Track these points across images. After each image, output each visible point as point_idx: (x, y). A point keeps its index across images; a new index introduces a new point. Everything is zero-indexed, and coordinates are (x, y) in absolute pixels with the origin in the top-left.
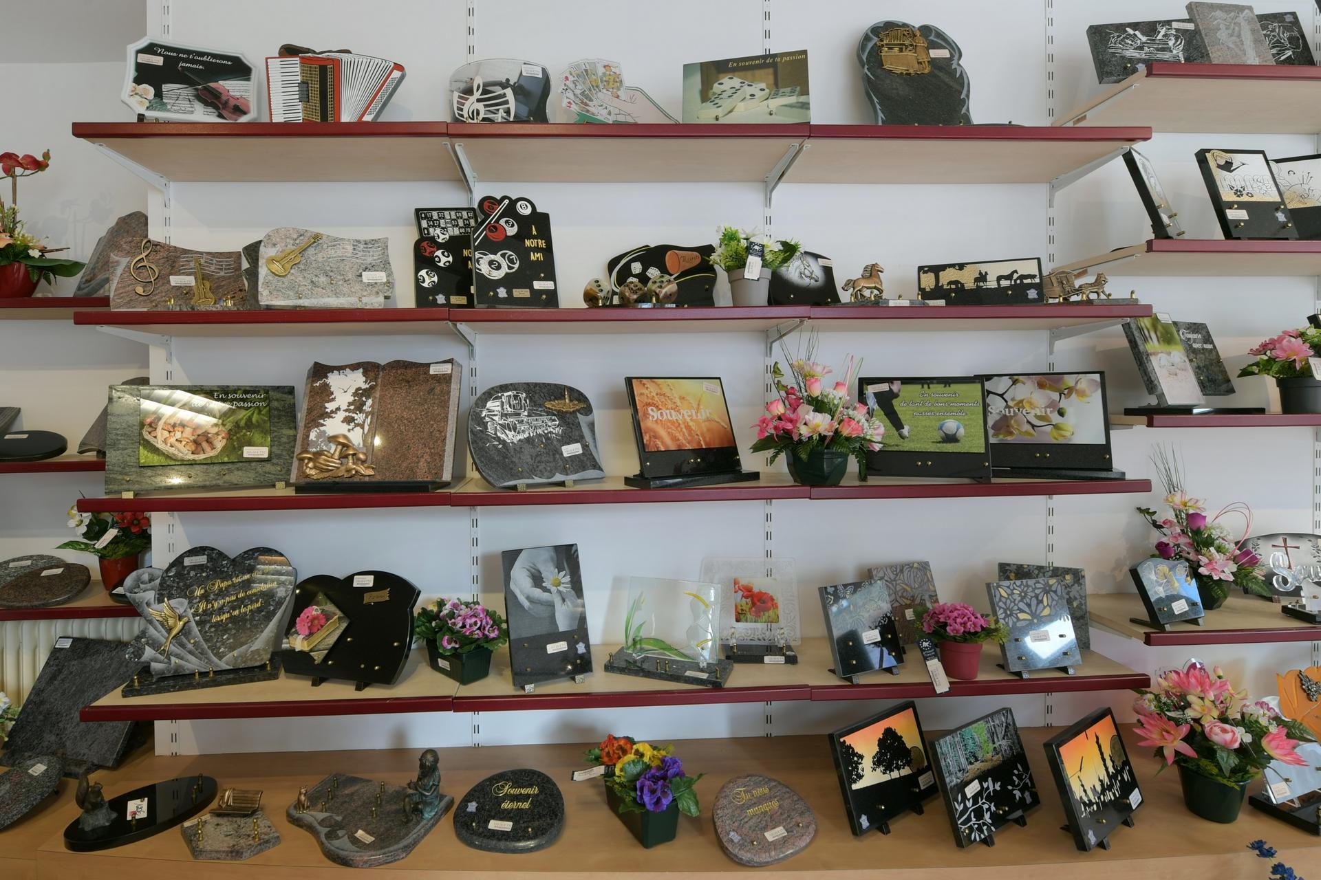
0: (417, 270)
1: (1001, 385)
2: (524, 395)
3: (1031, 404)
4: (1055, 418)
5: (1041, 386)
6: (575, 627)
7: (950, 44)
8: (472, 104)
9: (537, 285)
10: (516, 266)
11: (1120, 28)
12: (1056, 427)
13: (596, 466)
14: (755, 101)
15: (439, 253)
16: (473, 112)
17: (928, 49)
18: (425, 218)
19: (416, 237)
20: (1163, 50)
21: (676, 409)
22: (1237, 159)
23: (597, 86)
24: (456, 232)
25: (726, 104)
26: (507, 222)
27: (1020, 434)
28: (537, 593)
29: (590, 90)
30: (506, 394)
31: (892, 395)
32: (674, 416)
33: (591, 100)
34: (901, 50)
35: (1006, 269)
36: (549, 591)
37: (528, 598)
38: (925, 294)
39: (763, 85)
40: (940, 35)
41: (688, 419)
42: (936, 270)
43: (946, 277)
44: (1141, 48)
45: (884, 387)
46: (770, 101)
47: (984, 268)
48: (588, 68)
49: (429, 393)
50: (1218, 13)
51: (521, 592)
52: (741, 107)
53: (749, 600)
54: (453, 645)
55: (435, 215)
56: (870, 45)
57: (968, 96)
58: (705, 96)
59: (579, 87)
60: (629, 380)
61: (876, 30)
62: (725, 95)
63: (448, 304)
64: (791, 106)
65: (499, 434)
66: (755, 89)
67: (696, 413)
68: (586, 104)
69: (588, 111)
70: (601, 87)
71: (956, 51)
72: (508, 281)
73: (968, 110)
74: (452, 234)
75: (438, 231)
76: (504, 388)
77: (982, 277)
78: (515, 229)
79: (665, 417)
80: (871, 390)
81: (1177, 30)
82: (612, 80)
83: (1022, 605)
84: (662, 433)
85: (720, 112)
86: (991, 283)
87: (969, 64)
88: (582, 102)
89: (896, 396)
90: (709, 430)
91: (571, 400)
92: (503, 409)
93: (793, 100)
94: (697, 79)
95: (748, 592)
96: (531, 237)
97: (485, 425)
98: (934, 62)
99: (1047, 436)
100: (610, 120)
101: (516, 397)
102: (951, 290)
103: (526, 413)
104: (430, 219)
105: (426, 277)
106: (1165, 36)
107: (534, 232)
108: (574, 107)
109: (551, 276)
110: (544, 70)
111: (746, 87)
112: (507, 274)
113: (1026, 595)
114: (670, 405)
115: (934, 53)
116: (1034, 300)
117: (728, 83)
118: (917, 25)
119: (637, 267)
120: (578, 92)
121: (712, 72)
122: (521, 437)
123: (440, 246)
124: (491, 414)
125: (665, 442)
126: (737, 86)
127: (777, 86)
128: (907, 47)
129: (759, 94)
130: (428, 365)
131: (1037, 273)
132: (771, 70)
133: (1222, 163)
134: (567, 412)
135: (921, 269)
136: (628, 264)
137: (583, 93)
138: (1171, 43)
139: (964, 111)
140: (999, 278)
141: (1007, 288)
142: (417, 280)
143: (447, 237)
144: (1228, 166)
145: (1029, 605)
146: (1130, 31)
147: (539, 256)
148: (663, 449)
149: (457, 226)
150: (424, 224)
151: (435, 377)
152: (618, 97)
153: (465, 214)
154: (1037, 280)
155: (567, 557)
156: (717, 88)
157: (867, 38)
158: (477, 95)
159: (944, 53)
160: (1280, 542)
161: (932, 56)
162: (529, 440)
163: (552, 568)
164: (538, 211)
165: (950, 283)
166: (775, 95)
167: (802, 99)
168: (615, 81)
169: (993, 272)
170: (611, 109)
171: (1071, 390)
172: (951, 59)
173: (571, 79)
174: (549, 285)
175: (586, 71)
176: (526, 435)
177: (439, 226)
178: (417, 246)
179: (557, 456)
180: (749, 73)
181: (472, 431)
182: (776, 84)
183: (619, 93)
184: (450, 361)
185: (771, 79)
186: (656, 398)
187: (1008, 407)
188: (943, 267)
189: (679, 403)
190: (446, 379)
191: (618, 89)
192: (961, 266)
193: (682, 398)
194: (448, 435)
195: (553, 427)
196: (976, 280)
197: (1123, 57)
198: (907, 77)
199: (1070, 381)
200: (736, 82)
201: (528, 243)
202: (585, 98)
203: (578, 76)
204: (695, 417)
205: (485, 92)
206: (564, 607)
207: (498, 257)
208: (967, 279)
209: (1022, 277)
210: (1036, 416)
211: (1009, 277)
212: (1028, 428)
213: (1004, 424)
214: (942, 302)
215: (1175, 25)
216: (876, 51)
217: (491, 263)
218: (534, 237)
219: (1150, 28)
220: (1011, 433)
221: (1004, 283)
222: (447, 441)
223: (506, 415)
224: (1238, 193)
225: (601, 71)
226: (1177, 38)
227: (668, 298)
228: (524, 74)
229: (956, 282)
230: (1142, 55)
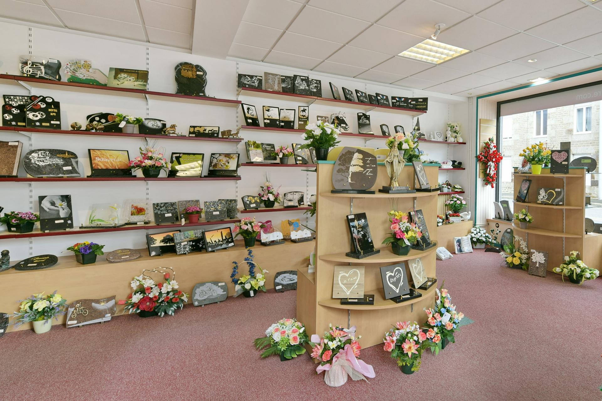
0: (3, 113)
1: (216, 156)
2: (48, 152)
3: (222, 160)
4: (227, 164)
5: (225, 156)
6: (68, 216)
7: (204, 71)
8: (27, 68)
9: (52, 122)
10: (44, 117)
11: (245, 75)
12: (227, 166)
13: (77, 173)
14: (131, 81)
15: (14, 109)
16: (28, 71)
17: (196, 71)
18: (8, 98)
19: (4, 104)
20: (253, 83)
21: (108, 158)
22: (271, 109)
23: (80, 68)
24: (22, 103)
25: (122, 81)
26: (41, 103)
27: (219, 167)
28: (53, 207)
29: (77, 68)
30: (40, 152)
31: (180, 157)
32: (106, 160)
33: (77, 72)
34: (188, 71)
35: (211, 129)
36: (58, 207)
37: (48, 209)
38: (190, 133)
39: (134, 78)
40: (201, 68)
41: (112, 161)
42: (194, 127)
43: (196, 129)
44: (248, 81)
45: (178, 155)
46: (135, 82)
47: (206, 128)
48: (77, 61)
49: (8, 150)
50: (271, 76)
51: (46, 207)
52: (126, 83)
53: (136, 210)
54: (17, 222)
55: (12, 97)
56: (178, 68)
57: (205, 86)
58: (115, 77)
59: (72, 67)
60: (89, 150)
61: (181, 64)
62: (122, 78)
63: (17, 125)
64: (141, 85)
65: (36, 163)
66: (131, 78)
67: (116, 160)
68: (75, 73)
69: (75, 75)
70: (82, 67)
71: (205, 73)
72: (40, 121)
73: (205, 89)
74: (20, 104)
75: (13, 102)
76: (40, 150)
77: (205, 130)
78: (45, 106)
79: (102, 160)
80: (174, 155)
81: (258, 79)
82: (87, 66)
83: (212, 207)
84: (101, 164)
85: (119, 83)
86: (207, 132)
87: (208, 77)
88: (73, 72)
89: (181, 157)
90: (120, 164)
91: (68, 154)
92: (38, 155)
93: (142, 83)
94: (114, 72)
95: (136, 208)
96: (51, 108)
97: (31, 160)
98: (197, 75)
99: (225, 168)
100: (84, 78)
101: (44, 153)
102: (197, 132)
103: (49, 157)
104: (9, 98)
105: (7, 116)
106: (255, 79)
107: (53, 107)
108: (69, 73)
109: (59, 119)
110: (58, 61)
111: (128, 77)
112: (40, 119)
113: (214, 204)
114: (105, 157)
115: (198, 73)
116: (216, 137)
117: (123, 75)
118: (195, 64)
119: (97, 119)
120: (72, 69)
121: (118, 71)
122: (45, 164)
123: (14, 107)
124: (33, 157)
125: (102, 166)
126: (126, 77)
127: (138, 79)
128: (190, 70)
129: (132, 80)
130: (8, 142)
131: (218, 130)
132: (137, 74)
133: (267, 109)
134: (66, 158)
135: (191, 126)
136: (94, 118)
137: (74, 69)
138: (256, 81)
139: (203, 89)
140: (209, 131)
141: (210, 133)
142: (3, 117)
143: (18, 105)
144: (268, 110)
145: (215, 206)
146: (247, 77)
147: (55, 114)
148: (100, 168)
149: (22, 101)
150: (7, 100)
151: (10, 146)
152: (89, 71)
153: (26, 98)
154: (217, 132)
155: (67, 199)
156: (119, 76)
157: (178, 66)
158: (29, 66)
159: (201, 73)
160: (292, 193)
161: (197, 73)
162: (49, 165)
163: (60, 201)
164: (55, 101)
165: (197, 131)
166: (137, 81)
167: (145, 83)
168: (88, 66)
169: (208, 129)
170: (85, 75)
171: (231, 157)
172: (203, 75)
173: (69, 64)
174: (58, 123)
175: (76, 62)
176: (48, 163)
177: (14, 101)
178: (4, 106)
179: (61, 170)
180: (130, 74)
181: (25, 161)
182: (138, 78)
183: (89, 70)
184: (18, 141)
185: (136, 77)
186: (100, 155)
187: (217, 161)
188: (196, 127)
189: (109, 157)
190: (16, 147)
191: (89, 69)
192: (201, 127)
193: (111, 156)
194: (16, 163)
195: (60, 162)
196: (204, 131)
197: (244, 83)
198: (188, 79)
199: (232, 155)
200: (126, 75)
201: (50, 110)
202: (75, 71)
203: (73, 64)
204: (115, 160)
205: (32, 65)
206: (64, 211)
207: (37, 114)
208: (201, 130)
209: (214, 131)
210: (223, 164)
211: (211, 131)
212: (221, 166)
213: (215, 165)
214: (194, 135)
215: (258, 77)
216: (180, 70)
217: (33, 115)
218: (53, 108)
219: (251, 77)
220: (217, 167)
221: (210, 132)
222: (15, 164)
223: (40, 158)
224: (269, 116)
225: (82, 62)
226: (257, 80)
227: (100, 129)
228: (49, 61)
229: (198, 131)
230: (248, 83)
